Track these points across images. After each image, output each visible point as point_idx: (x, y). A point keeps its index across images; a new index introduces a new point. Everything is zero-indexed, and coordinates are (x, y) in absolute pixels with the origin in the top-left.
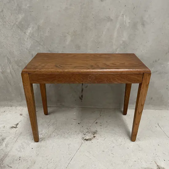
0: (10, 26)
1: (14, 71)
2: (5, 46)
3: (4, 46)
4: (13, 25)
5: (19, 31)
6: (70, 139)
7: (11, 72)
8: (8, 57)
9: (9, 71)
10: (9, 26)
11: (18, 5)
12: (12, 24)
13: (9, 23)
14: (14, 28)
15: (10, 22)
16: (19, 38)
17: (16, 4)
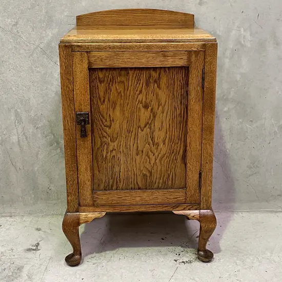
0: (27, 51)
1: (26, 138)
2: (14, 89)
3: (11, 88)
4: (35, 49)
5: (45, 60)
6: (152, 262)
7: (19, 141)
8: (16, 110)
9: (14, 139)
10: (25, 50)
11: (46, 12)
12: (32, 47)
13: (27, 46)
14: (35, 55)
15: (28, 44)
16: (43, 72)
17: (43, 11)
